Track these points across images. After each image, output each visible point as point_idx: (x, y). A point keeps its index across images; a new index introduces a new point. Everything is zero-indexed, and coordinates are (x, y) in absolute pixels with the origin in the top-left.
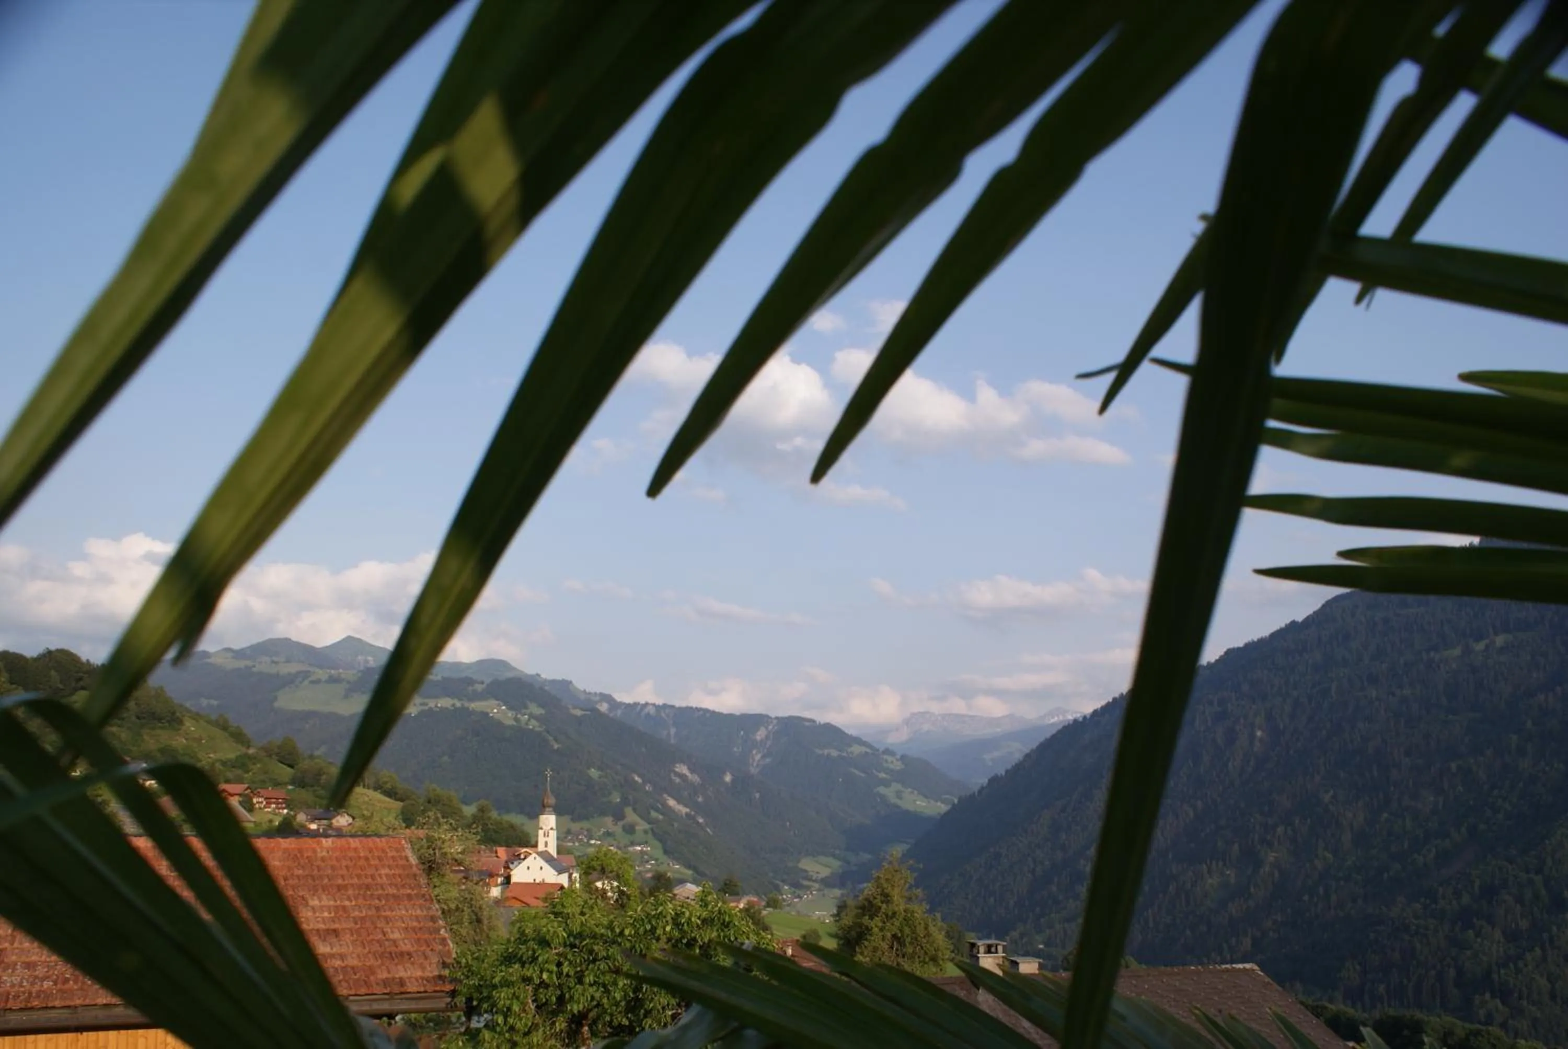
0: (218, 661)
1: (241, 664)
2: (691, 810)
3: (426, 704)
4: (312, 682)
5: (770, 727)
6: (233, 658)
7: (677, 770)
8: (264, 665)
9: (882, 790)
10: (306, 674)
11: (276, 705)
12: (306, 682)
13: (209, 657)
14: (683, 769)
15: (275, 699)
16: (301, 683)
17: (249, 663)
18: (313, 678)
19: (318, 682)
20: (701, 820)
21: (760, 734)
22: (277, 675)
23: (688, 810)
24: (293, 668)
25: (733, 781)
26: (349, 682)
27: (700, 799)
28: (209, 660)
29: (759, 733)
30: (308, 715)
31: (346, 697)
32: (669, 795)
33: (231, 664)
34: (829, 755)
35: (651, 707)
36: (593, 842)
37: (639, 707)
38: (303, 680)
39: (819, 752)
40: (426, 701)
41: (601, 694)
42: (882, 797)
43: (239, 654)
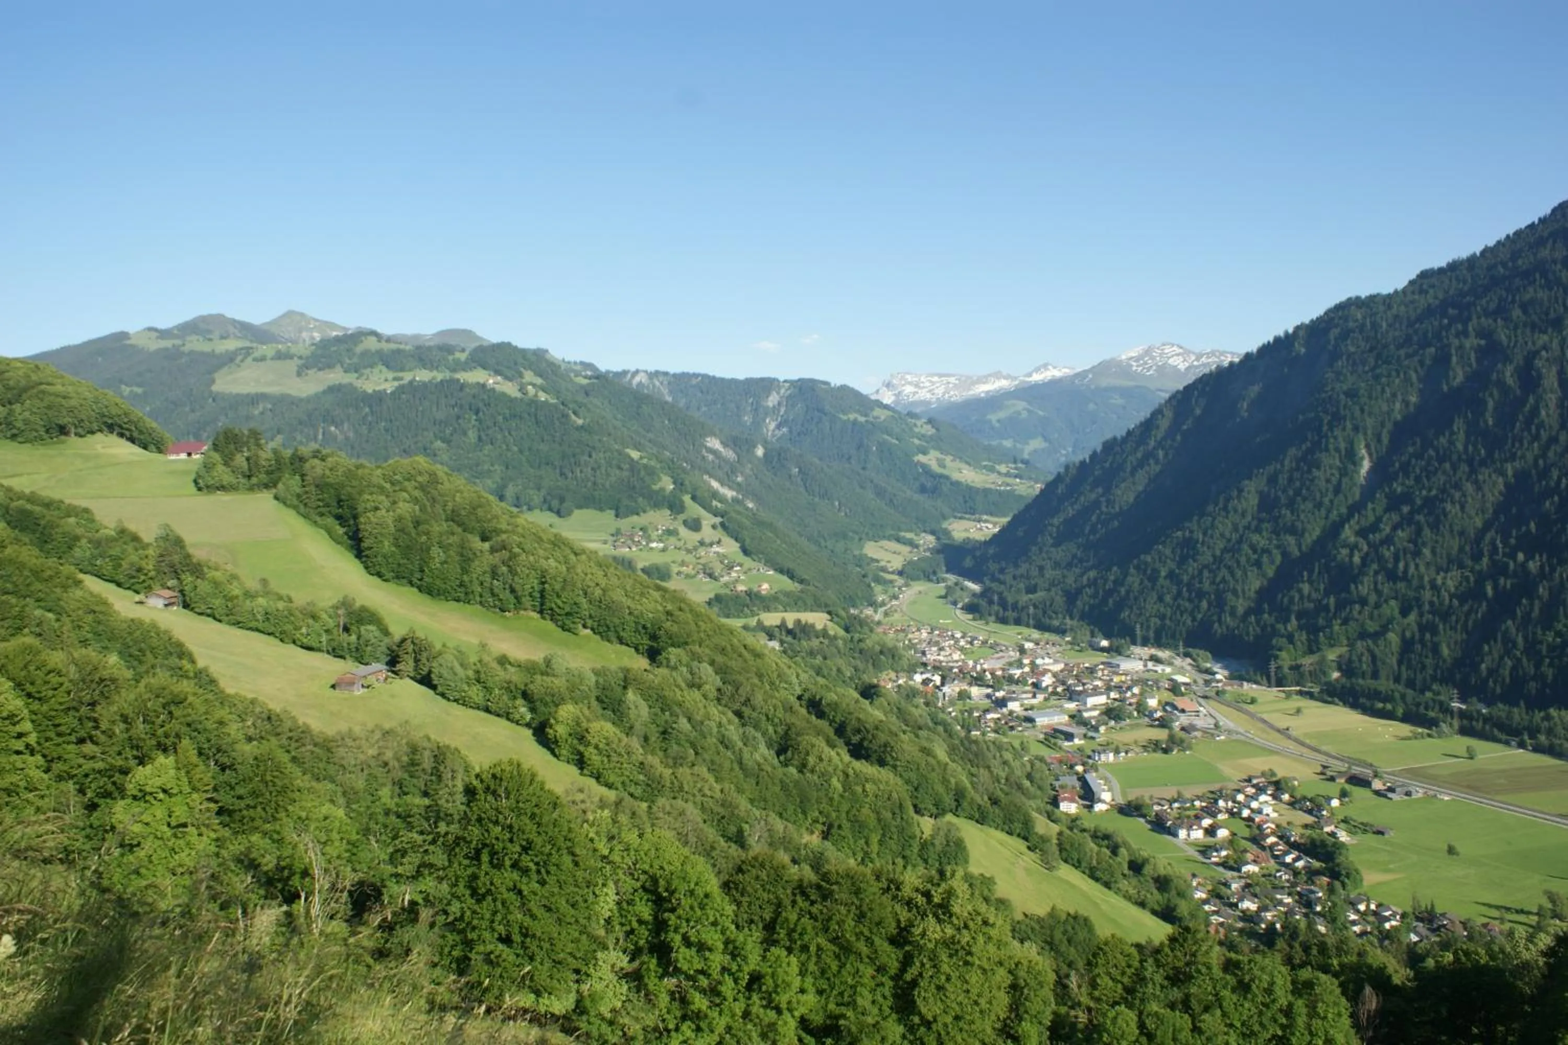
0: (141, 342)
1: (167, 344)
2: (738, 492)
3: (401, 379)
4: (255, 360)
5: (782, 391)
6: (158, 338)
7: (708, 445)
8: (196, 344)
9: (921, 458)
10: (248, 351)
11: (215, 388)
12: (249, 359)
13: (129, 339)
14: (714, 443)
15: (213, 381)
16: (242, 361)
17: (178, 342)
18: (257, 354)
19: (263, 359)
20: (750, 505)
21: (773, 400)
22: (212, 355)
23: (734, 493)
24: (231, 345)
25: (765, 455)
26: (300, 358)
27: (739, 479)
28: (128, 342)
29: (771, 398)
30: (254, 399)
31: (299, 374)
32: (711, 476)
33: (154, 345)
34: (856, 420)
35: (642, 374)
36: (654, 545)
37: (629, 376)
38: (245, 358)
39: (845, 418)
40: (400, 374)
41: (582, 363)
42: (923, 466)
43: (163, 334)
